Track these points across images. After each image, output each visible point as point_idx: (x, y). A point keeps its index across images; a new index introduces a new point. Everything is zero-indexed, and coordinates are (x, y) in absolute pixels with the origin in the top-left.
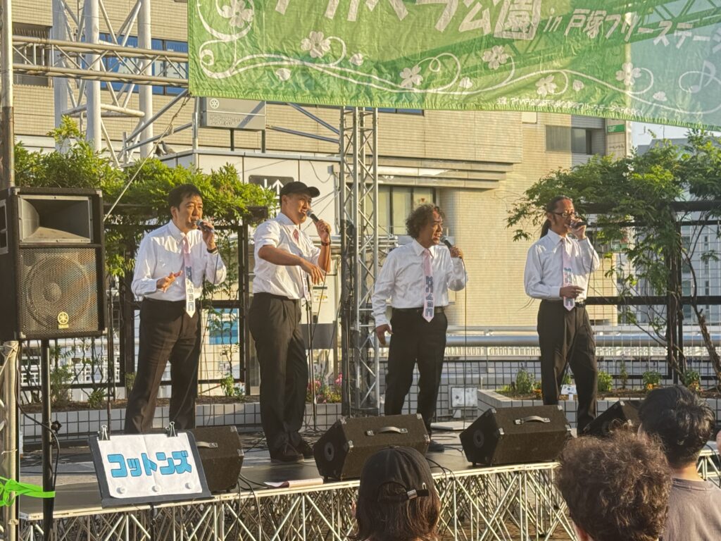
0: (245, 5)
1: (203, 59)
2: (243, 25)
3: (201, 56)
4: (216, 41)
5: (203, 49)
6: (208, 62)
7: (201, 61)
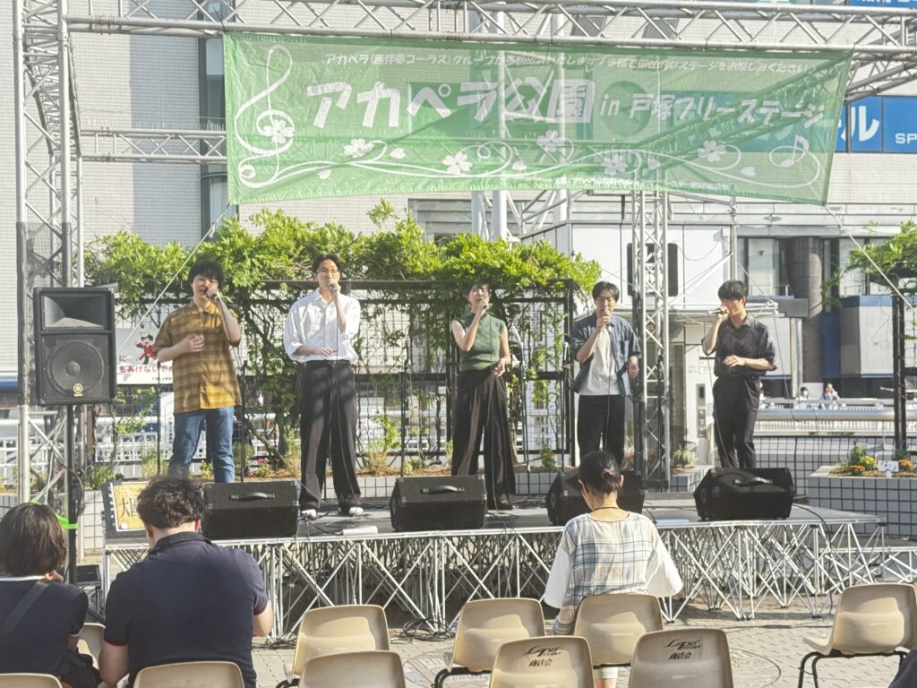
0: (284, 125)
1: (243, 173)
2: (284, 141)
3: (241, 170)
4: (257, 157)
5: (243, 165)
6: (248, 175)
7: (240, 175)
